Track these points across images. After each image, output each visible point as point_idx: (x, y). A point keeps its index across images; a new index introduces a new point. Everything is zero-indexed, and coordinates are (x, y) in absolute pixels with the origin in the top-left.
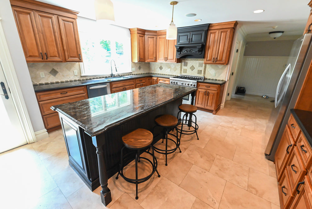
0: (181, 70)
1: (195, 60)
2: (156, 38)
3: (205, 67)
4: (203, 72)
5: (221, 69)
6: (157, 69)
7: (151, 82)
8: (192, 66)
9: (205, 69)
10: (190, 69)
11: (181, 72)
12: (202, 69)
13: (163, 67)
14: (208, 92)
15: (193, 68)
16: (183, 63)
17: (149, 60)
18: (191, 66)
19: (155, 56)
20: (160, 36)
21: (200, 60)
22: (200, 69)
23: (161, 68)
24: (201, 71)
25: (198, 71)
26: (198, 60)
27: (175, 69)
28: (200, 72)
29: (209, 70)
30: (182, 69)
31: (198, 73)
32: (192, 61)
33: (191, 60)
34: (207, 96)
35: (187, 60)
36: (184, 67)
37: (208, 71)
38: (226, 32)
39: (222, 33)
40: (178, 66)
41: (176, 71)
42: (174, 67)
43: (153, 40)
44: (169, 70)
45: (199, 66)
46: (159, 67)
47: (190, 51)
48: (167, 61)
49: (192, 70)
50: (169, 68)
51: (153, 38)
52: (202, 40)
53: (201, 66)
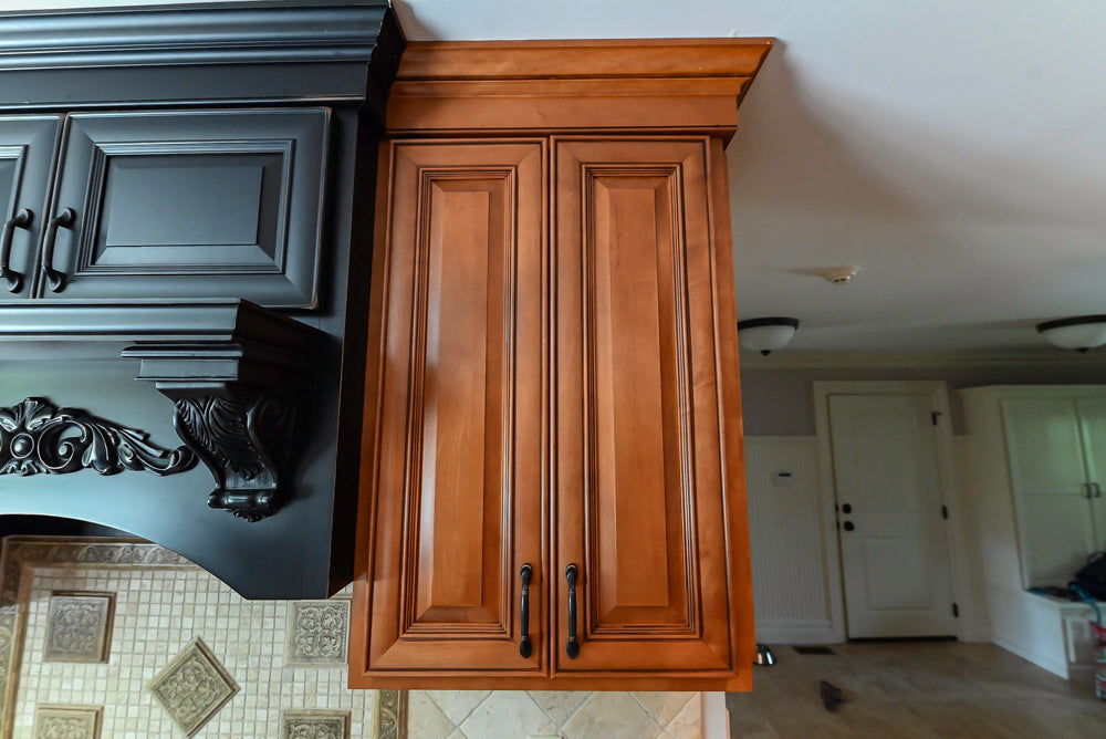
8: (185, 661)
10: (157, 711)
15: (196, 689)
16: (36, 611)
18: (175, 650)
24: (337, 726)
25: (292, 724)
30: (25, 715)
32: (183, 578)
36: (48, 683)
38: (656, 183)
39: (603, 194)
45: (301, 658)
47: (32, 436)
49: (190, 727)
52: (278, 259)
53: (330, 647)
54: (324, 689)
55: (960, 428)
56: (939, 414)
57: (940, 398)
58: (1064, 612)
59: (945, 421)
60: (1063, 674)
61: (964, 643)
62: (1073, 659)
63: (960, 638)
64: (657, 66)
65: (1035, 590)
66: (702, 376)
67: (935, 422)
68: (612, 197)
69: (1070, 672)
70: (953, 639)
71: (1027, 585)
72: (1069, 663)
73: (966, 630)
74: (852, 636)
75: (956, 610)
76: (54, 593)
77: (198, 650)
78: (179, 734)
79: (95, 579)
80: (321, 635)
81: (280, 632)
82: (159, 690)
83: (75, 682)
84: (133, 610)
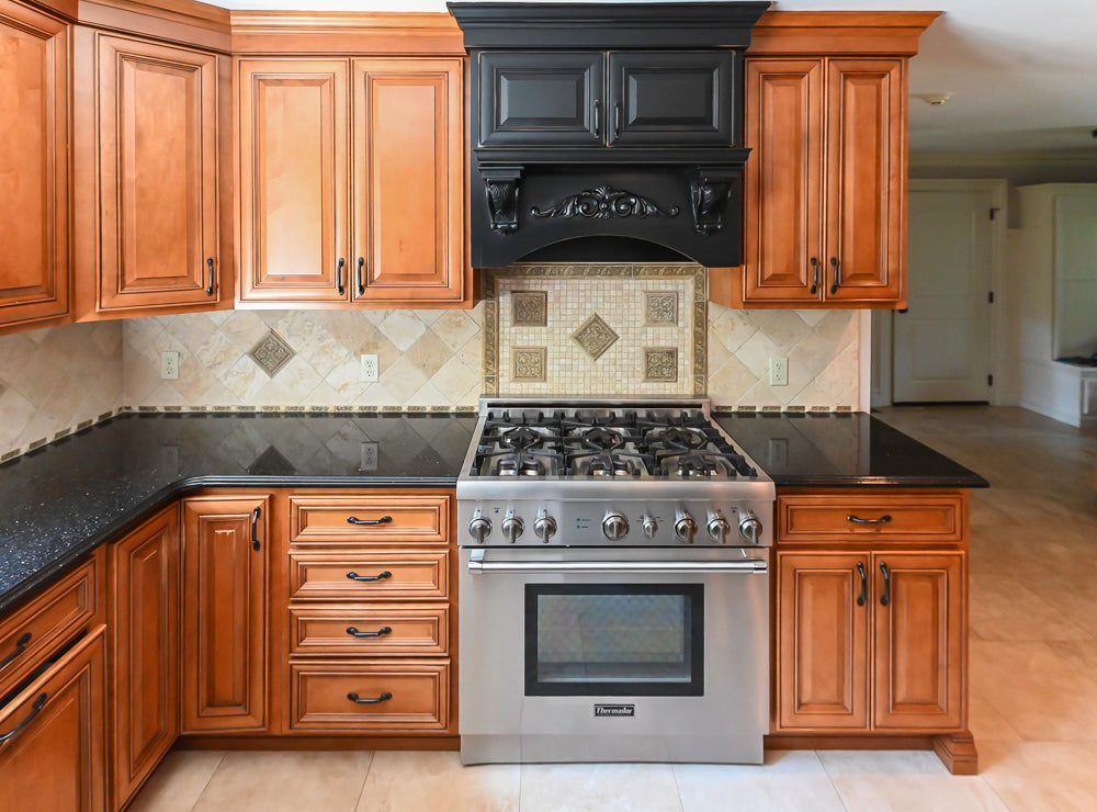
0: (491, 357)
1: (612, 273)
2: (224, 81)
3: (701, 322)
4: (686, 362)
6: (214, 365)
7: (180, 560)
8: (589, 325)
9: (701, 339)
10: (577, 348)
11: (491, 378)
12: (679, 336)
13: (292, 343)
14: (884, 566)
15: (595, 337)
16: (505, 302)
17: (126, 300)
18: (583, 319)
19: (208, 246)
20: (269, 68)
21: (655, 273)
22: (663, 344)
23: (270, 354)
24: (672, 353)
25: (648, 353)
26: (637, 273)
27: (429, 358)
28: (660, 363)
29: (731, 345)
30: (505, 353)
31: (648, 370)
32: (584, 284)
33: (578, 273)
34: (880, 609)
35: (539, 273)
36: (515, 336)
37: (729, 354)
38: (877, 81)
39: (851, 87)
40: (459, 325)
41: (437, 368)
42: (423, 337)
43: (189, 90)
44: (369, 364)
45: (652, 322)
46: (250, 347)
47: (608, 202)
48: (366, 290)
49: (596, 356)
50: (362, 351)
51: (186, 74)
52: (715, 124)
53: (667, 316)
54: (664, 337)
55: (1015, 222)
56: (997, 209)
57: (999, 194)
58: (1084, 375)
59: (1001, 217)
60: (1076, 423)
61: (993, 406)
62: (1086, 411)
63: (991, 403)
64: (882, 23)
65: (1062, 360)
66: (894, 176)
67: (992, 217)
68: (856, 90)
69: (1082, 421)
70: (986, 403)
71: (1056, 356)
72: (1082, 415)
73: (997, 397)
74: (896, 400)
75: (990, 380)
76: (513, 292)
77: (597, 318)
78: (589, 359)
79: (534, 284)
80: (661, 310)
81: (639, 309)
82: (579, 338)
83: (530, 336)
84: (558, 299)
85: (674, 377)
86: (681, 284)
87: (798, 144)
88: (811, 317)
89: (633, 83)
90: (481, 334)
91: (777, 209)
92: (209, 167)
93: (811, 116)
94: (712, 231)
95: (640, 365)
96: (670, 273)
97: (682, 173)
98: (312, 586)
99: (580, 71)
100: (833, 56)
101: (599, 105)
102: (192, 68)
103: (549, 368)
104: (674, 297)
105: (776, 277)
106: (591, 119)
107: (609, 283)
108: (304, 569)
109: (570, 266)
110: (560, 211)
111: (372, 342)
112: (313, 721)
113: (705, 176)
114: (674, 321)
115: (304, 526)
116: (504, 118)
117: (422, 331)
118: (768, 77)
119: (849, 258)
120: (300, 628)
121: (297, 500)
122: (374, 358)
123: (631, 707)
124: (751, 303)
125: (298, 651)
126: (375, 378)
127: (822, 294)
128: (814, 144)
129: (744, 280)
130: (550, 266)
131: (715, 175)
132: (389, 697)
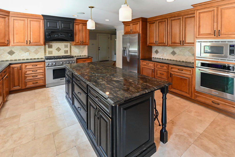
0: (45, 52)
1: (61, 43)
3: (71, 47)
4: (69, 52)
5: (83, 48)
6: (1, 55)
9: (71, 49)
10: (56, 51)
11: (45, 54)
12: (68, 49)
13: (15, 51)
15: (58, 49)
16: (47, 46)
18: (57, 47)
19: (7, 39)
21: (65, 43)
22: (66, 50)
23: (11, 53)
24: (67, 51)
25: (65, 51)
26: (63, 43)
27: (36, 52)
29: (74, 50)
30: (47, 51)
31: (65, 53)
32: (57, 44)
33: (56, 43)
35: (51, 42)
38: (86, 26)
40: (41, 48)
41: (38, 53)
42: (35, 50)
43: (5, 20)
44: (27, 53)
45: (65, 48)
46: (8, 52)
47: (60, 35)
48: (30, 44)
49: (59, 51)
50: (26, 52)
51: (4, 19)
52: (71, 28)
53: (67, 47)
54: (66, 49)
55: (111, 39)
57: (109, 36)
59: (110, 38)
73: (109, 59)
74: (99, 61)
75: (109, 57)
76: (48, 45)
77: (59, 47)
78: (58, 52)
79: (51, 44)
80: (66, 46)
81: (64, 47)
82: (56, 49)
83: (50, 49)
84: (54, 45)
85: (68, 53)
86: (68, 44)
87: (79, 31)
88: (82, 47)
89: (63, 24)
90: (44, 49)
91: (77, 36)
92: (7, 29)
93: (80, 28)
94: (71, 38)
95: (64, 52)
96: (67, 43)
97: (68, 33)
98: (28, 73)
99: (57, 22)
100: (82, 23)
101: (59, 26)
102: (5, 18)
103: (53, 53)
104: (68, 45)
105: (77, 43)
106: (58, 27)
107: (60, 44)
108: (26, 71)
109: (55, 42)
110: (55, 36)
111: (28, 51)
112: (28, 86)
113: (70, 33)
114: (68, 47)
115: (26, 67)
116: (48, 26)
117: (35, 49)
118: (76, 24)
119: (84, 41)
120: (26, 77)
121: (25, 64)
122: (28, 53)
123: (64, 79)
124: (75, 45)
125: (26, 79)
126: (28, 55)
127: (82, 44)
128: (80, 31)
129: (74, 43)
130: (53, 42)
131: (71, 33)
132: (37, 82)
